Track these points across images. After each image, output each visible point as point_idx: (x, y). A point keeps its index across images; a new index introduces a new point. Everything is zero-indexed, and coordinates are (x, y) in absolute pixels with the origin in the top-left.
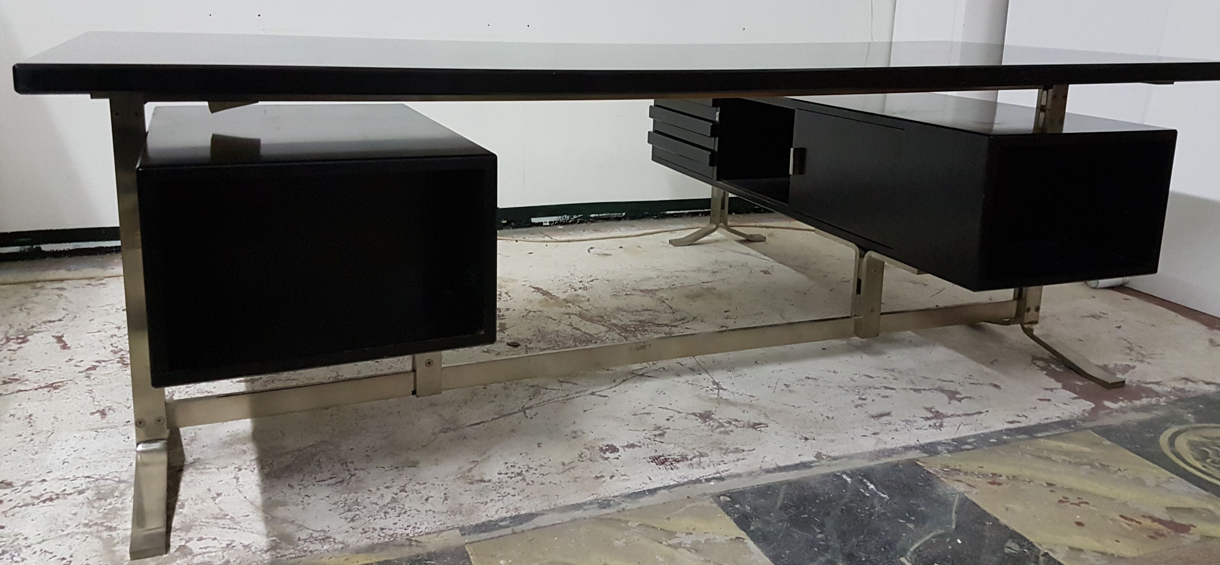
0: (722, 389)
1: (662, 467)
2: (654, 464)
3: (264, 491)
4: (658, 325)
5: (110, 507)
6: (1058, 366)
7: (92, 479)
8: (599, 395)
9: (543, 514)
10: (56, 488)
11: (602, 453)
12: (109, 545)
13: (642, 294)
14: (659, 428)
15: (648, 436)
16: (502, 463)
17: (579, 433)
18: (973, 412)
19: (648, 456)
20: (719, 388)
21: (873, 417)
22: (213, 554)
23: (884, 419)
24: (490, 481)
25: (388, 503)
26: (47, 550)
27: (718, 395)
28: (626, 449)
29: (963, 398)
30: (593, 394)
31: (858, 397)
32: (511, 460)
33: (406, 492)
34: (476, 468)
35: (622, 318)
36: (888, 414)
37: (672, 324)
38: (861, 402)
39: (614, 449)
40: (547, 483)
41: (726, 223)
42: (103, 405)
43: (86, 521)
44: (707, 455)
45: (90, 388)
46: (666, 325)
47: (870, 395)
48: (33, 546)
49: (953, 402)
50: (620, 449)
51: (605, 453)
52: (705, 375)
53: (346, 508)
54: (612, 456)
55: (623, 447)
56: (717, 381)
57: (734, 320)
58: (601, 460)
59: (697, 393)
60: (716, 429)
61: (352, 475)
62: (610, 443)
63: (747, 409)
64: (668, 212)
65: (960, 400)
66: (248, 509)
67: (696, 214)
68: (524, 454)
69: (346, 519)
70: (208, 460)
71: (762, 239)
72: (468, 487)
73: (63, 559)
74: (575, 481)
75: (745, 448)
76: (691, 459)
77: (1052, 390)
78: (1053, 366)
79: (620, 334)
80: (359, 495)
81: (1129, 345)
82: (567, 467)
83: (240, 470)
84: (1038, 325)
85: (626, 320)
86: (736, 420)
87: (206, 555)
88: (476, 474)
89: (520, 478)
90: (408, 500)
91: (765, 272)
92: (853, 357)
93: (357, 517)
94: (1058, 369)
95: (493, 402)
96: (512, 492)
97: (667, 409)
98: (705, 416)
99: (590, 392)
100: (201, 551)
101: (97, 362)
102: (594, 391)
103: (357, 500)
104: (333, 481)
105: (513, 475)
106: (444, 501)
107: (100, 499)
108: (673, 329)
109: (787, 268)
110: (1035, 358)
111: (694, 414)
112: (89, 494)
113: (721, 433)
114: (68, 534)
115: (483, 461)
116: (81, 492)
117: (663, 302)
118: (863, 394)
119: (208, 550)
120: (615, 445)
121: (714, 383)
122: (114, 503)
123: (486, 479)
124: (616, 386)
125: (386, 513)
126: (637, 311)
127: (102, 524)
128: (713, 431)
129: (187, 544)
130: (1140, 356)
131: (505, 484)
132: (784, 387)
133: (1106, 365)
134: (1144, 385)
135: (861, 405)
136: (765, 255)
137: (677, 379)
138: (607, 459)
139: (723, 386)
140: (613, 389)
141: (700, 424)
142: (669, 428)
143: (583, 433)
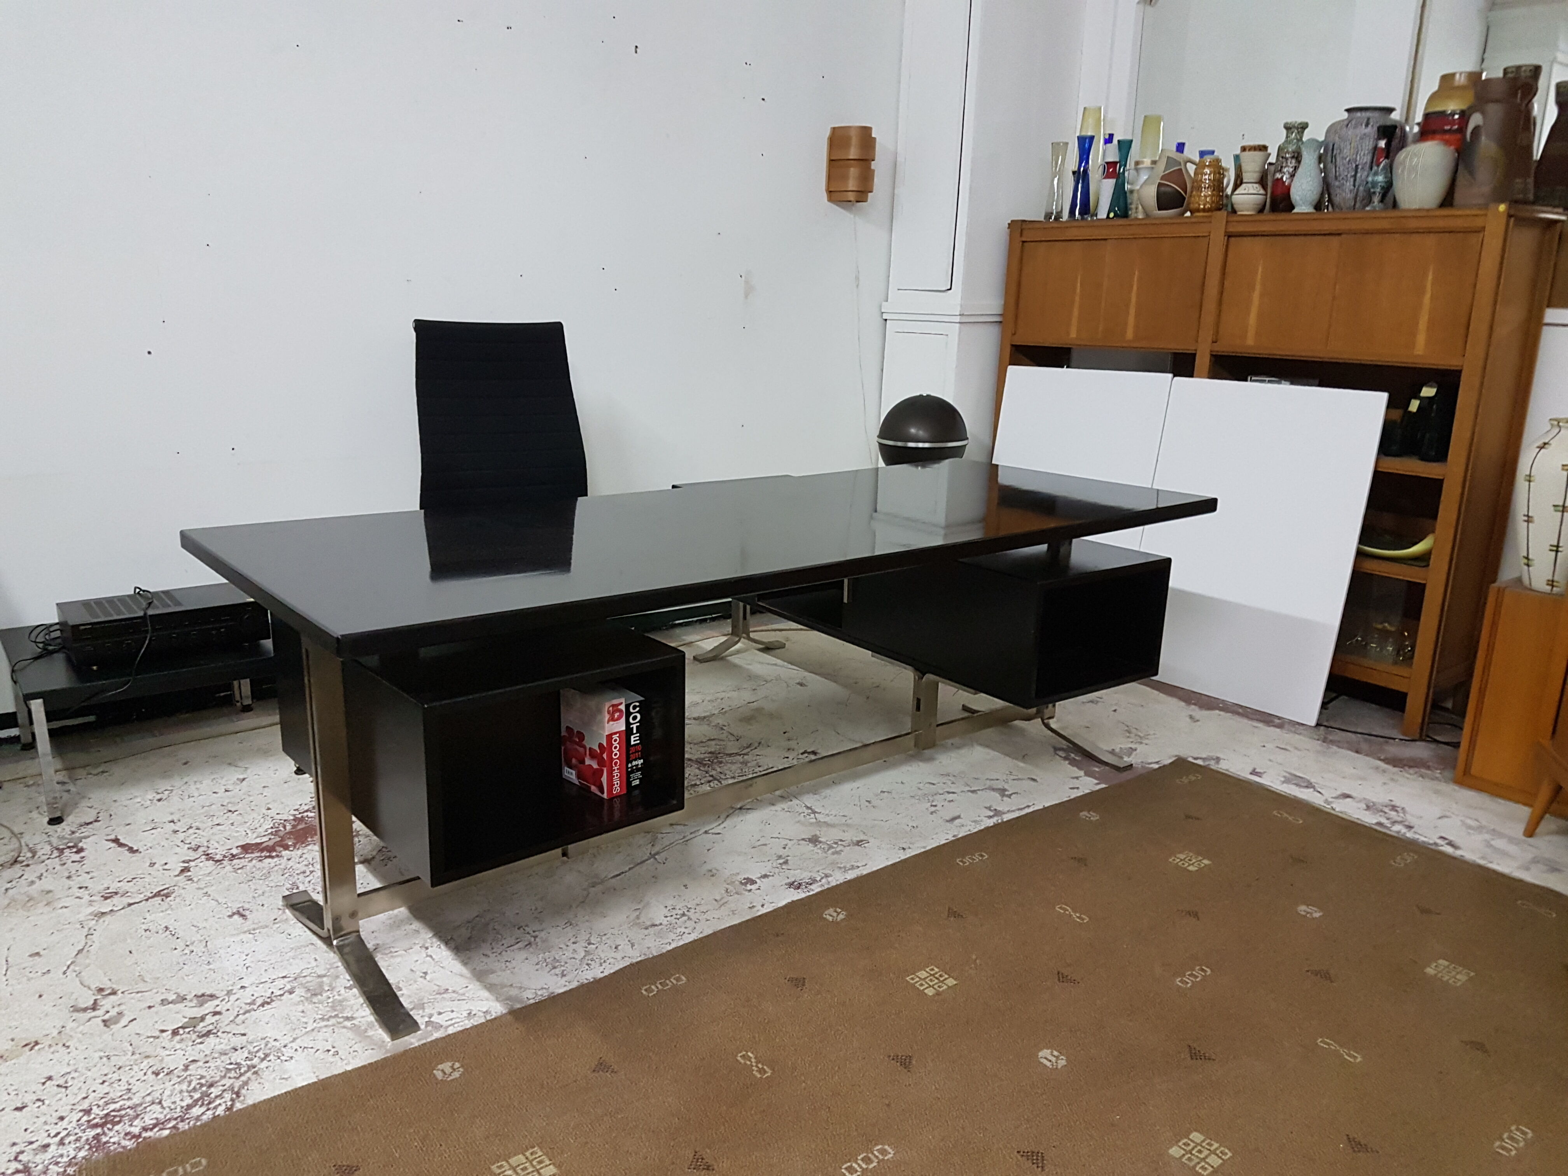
0: (818, 813)
1: (799, 890)
2: (792, 889)
3: (465, 963)
4: (730, 755)
5: (331, 1000)
6: (1076, 755)
7: (290, 979)
8: (713, 834)
10: (264, 992)
11: (743, 887)
12: (357, 1030)
13: (697, 722)
14: (780, 857)
15: (774, 865)
16: (662, 907)
17: (714, 871)
18: (1023, 806)
19: (784, 883)
20: (814, 812)
21: (947, 821)
22: (461, 1024)
23: (958, 823)
24: (661, 924)
25: (585, 956)
26: (306, 1046)
27: (816, 819)
28: (762, 880)
29: (1011, 794)
30: (707, 832)
31: (929, 804)
32: (670, 903)
33: (593, 944)
34: (642, 915)
35: (693, 751)
36: (959, 817)
37: (743, 752)
38: (933, 809)
39: (753, 882)
40: (712, 919)
41: (742, 631)
42: (234, 907)
43: (321, 1017)
44: (831, 876)
45: (205, 891)
46: (737, 754)
47: (939, 801)
48: (289, 1045)
49: (1005, 799)
50: (758, 881)
51: (746, 886)
52: (795, 802)
53: (550, 966)
54: (753, 887)
55: (759, 878)
56: (809, 805)
57: (796, 742)
58: (747, 893)
59: (797, 820)
60: (828, 850)
61: (535, 937)
62: (746, 877)
63: (845, 828)
65: (1009, 796)
66: (464, 982)
68: (677, 897)
69: (557, 975)
70: (387, 944)
71: (781, 646)
72: (646, 932)
73: (329, 1051)
74: (734, 914)
75: (859, 865)
76: (820, 881)
77: (1077, 778)
78: (1073, 755)
79: (699, 769)
80: (553, 952)
81: (1127, 728)
82: (721, 903)
83: (427, 948)
84: (1054, 719)
86: (841, 840)
87: (456, 1025)
88: (645, 919)
89: (685, 918)
90: (599, 950)
91: (801, 684)
92: (911, 766)
93: (565, 972)
94: (1077, 758)
95: (619, 852)
96: (687, 931)
97: (779, 838)
99: (703, 830)
100: (450, 1023)
101: (184, 862)
102: (707, 829)
103: (555, 958)
104: (520, 945)
105: (678, 917)
106: (632, 947)
107: (315, 995)
108: (746, 757)
109: (818, 677)
110: (1056, 749)
111: (803, 839)
112: (300, 991)
113: (833, 854)
114: (313, 1030)
115: (644, 907)
116: (291, 992)
117: (722, 729)
118: (933, 801)
119: (453, 1021)
120: (751, 877)
121: (808, 808)
122: (331, 996)
123: (658, 923)
124: (723, 822)
125: (588, 964)
126: (702, 742)
127: (336, 1016)
128: (825, 852)
129: (432, 1019)
130: (1138, 737)
131: (676, 926)
132: (867, 804)
133: (1113, 750)
135: (935, 812)
136: (793, 664)
137: (773, 808)
138: (750, 890)
139: (816, 810)
140: (722, 826)
141: (812, 848)
142: (788, 856)
143: (717, 870)
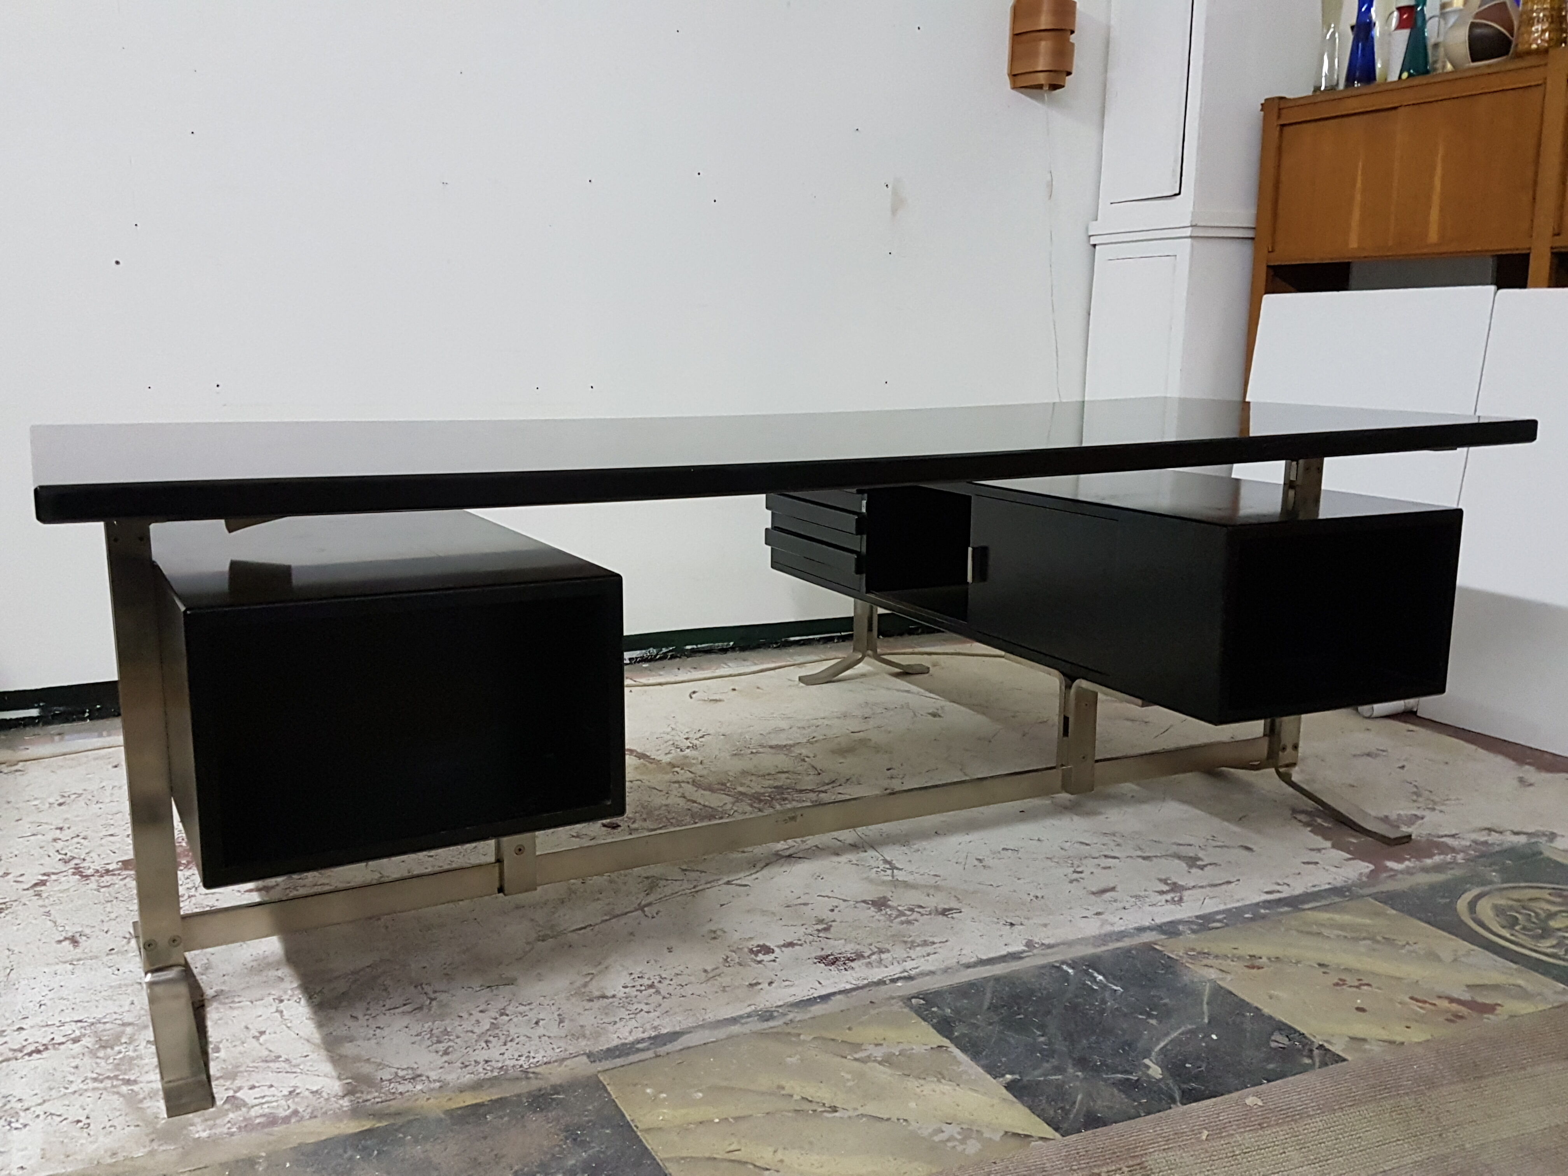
0: (897, 869)
1: (832, 968)
2: (823, 965)
3: (320, 1025)
4: (801, 791)
5: (121, 1056)
6: (1325, 821)
7: (86, 1024)
8: (737, 885)
9: (690, 1032)
10: (42, 1037)
11: (753, 956)
12: (133, 1102)
13: (773, 751)
14: (821, 921)
15: (809, 931)
16: (625, 973)
17: (719, 933)
18: (1220, 882)
19: (814, 955)
20: (893, 868)
21: (1093, 893)
22: (275, 1104)
23: (1108, 895)
24: (614, 996)
25: (488, 1030)
26: (53, 1112)
27: (893, 876)
28: (783, 949)
29: (1205, 866)
30: (728, 883)
31: (1073, 869)
32: (637, 970)
33: (507, 1015)
34: (594, 982)
35: (752, 784)
36: (1113, 889)
37: (820, 789)
38: (1076, 876)
39: (768, 950)
40: (689, 995)
41: (875, 651)
42: (71, 931)
43: (95, 1075)
44: (888, 951)
45: (47, 910)
46: (812, 791)
47: (1088, 866)
48: (33, 1109)
49: (1194, 870)
50: (776, 949)
51: (756, 955)
52: (871, 853)
53: (435, 1039)
54: (767, 958)
55: (778, 947)
56: (889, 859)
57: (900, 781)
58: (753, 964)
59: (865, 875)
60: (895, 918)
61: (432, 1000)
62: (761, 943)
63: (932, 891)
64: (792, 639)
65: (1202, 868)
66: (307, 1049)
67: (831, 639)
68: (652, 962)
69: (437, 1052)
70: (234, 991)
71: (924, 671)
72: (588, 1005)
73: (79, 1121)
74: (724, 991)
75: (936, 940)
76: (869, 957)
77: (1319, 850)
78: (1319, 821)
79: (751, 806)
80: (447, 1022)
81: (1415, 790)
82: (711, 975)
83: (281, 1001)
84: (1297, 768)
85: (756, 786)
86: (921, 907)
87: (265, 1106)
88: (594, 988)
89: (652, 991)
90: (512, 1024)
91: (934, 715)
92: (1060, 820)
93: (451, 1049)
94: (1326, 825)
95: (598, 899)
96: (646, 1008)
97: (829, 897)
98: (880, 904)
99: (726, 880)
100: (257, 1102)
101: (44, 874)
102: (730, 879)
103: (446, 1029)
104: (408, 1008)
105: (643, 988)
106: (560, 1023)
107: (105, 1047)
108: (822, 795)
109: (962, 708)
110: (1295, 811)
111: (864, 902)
112: (87, 1041)
113: (902, 923)
114: (75, 1092)
115: (600, 972)
116: (76, 1041)
117: (804, 760)
118: (1078, 866)
119: (265, 1099)
120: (768, 944)
121: (886, 861)
122: (123, 1050)
123: (609, 994)
124: (757, 872)
125: (487, 1042)
126: (769, 774)
127: (116, 1077)
128: (891, 921)
129: (238, 1095)
130: (1429, 802)
131: (634, 1000)
132: (976, 863)
133: (1386, 817)
134: (1436, 839)
135: (1077, 880)
136: (931, 692)
137: (836, 859)
138: (760, 962)
139: (897, 865)
140: (754, 876)
141: (874, 914)
142: (834, 921)
143: (725, 932)
